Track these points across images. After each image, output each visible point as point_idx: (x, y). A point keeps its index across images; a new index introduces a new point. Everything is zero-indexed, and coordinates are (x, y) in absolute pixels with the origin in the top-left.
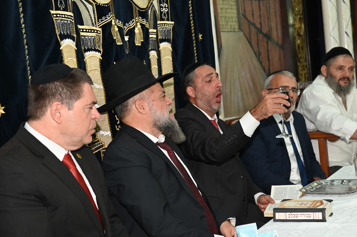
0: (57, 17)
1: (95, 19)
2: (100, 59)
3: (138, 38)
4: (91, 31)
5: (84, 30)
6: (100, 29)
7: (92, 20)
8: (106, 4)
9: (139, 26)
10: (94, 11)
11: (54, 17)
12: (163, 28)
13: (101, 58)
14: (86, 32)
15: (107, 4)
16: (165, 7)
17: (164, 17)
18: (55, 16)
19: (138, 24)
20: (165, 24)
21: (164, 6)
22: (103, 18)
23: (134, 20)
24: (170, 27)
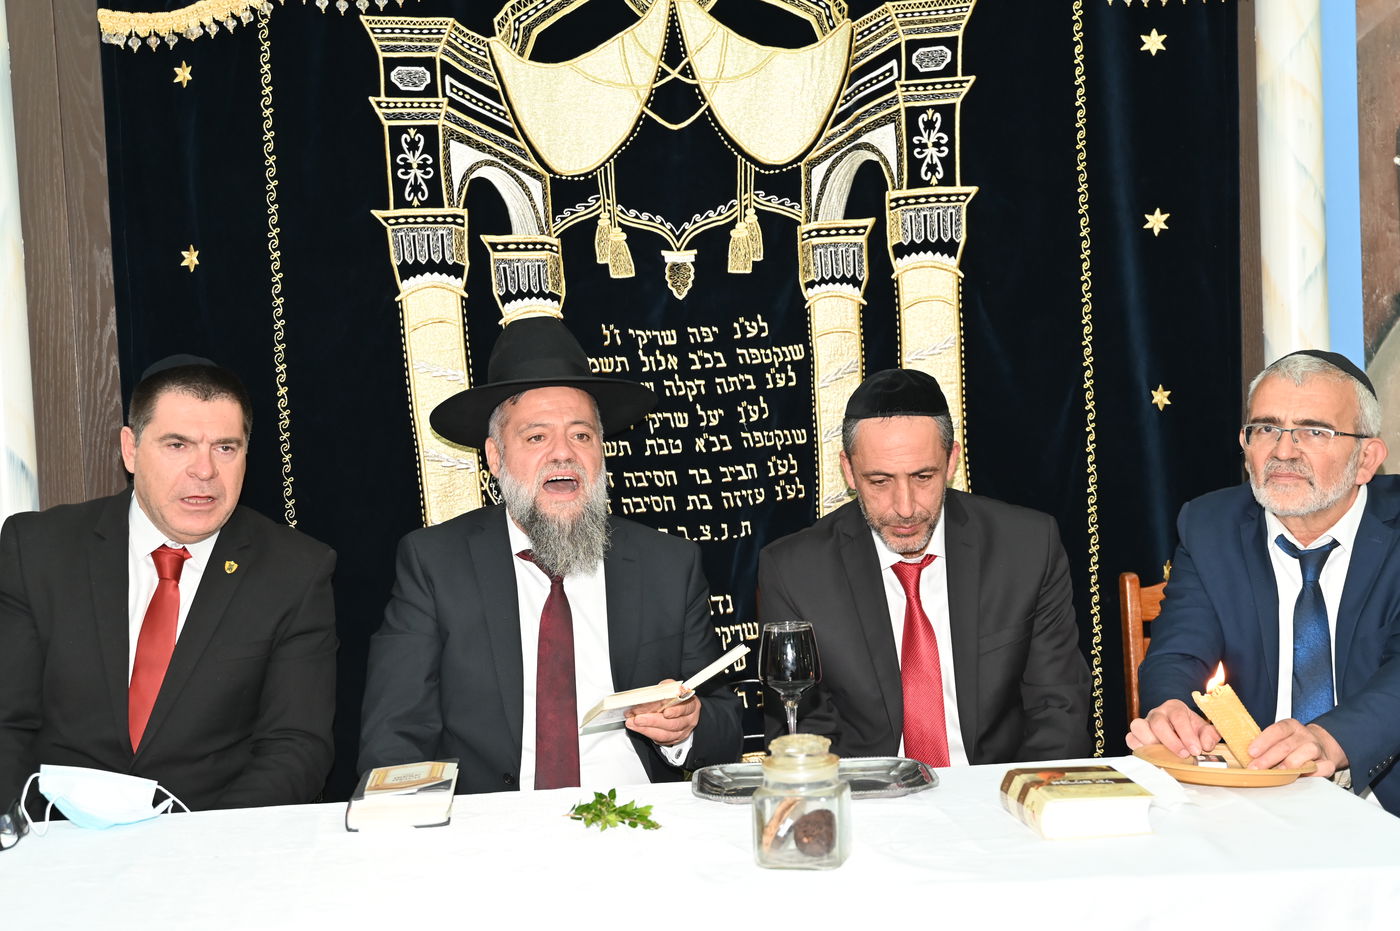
0: (397, 223)
1: (547, 217)
4: (535, 246)
5: (512, 247)
6: (557, 242)
7: (538, 219)
8: (579, 176)
9: (752, 217)
10: (545, 194)
11: (390, 225)
12: (919, 211)
14: (518, 249)
16: (937, 145)
17: (926, 175)
18: (392, 221)
20: (927, 196)
21: (934, 140)
22: (566, 212)
23: (736, 202)
24: (958, 204)
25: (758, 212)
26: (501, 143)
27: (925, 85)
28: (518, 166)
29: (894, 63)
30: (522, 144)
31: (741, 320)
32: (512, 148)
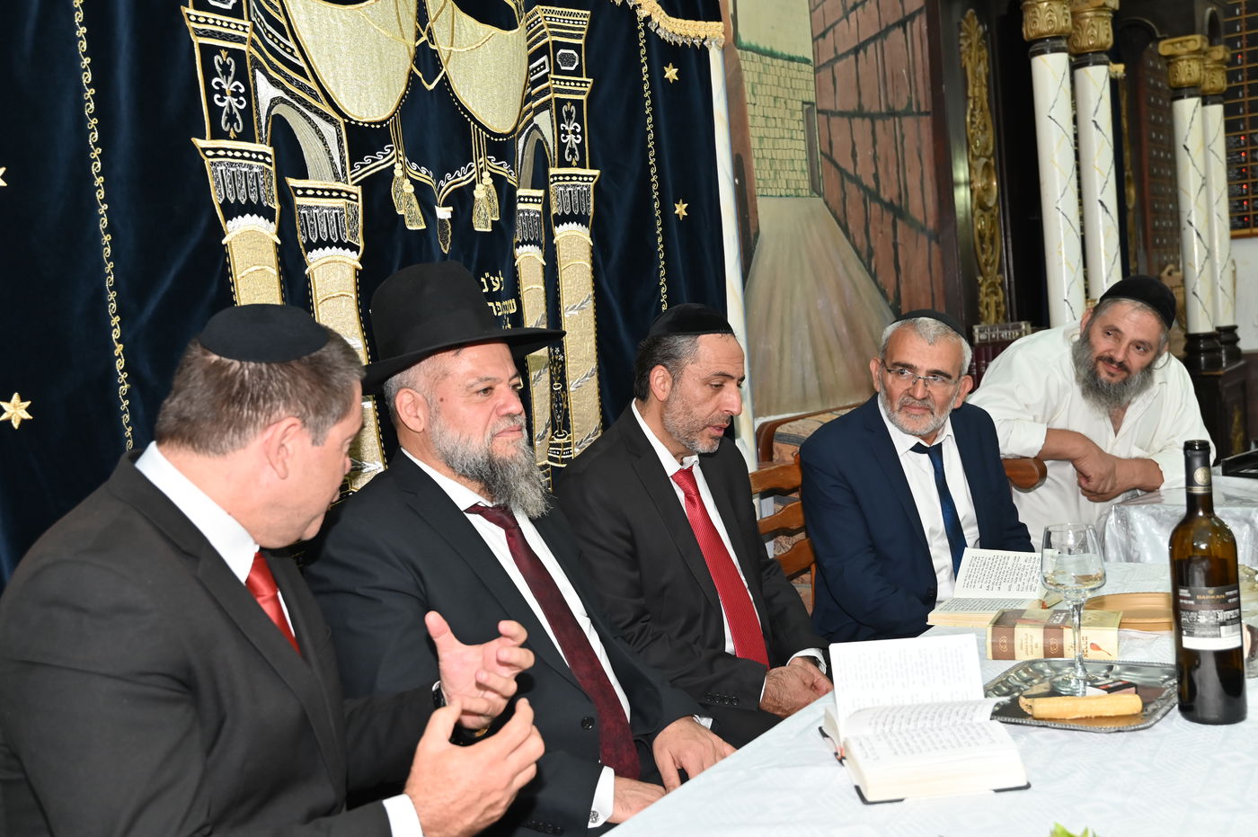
0: (216, 156)
1: (343, 162)
2: (357, 269)
3: (483, 211)
4: (331, 193)
5: (310, 192)
6: (358, 190)
7: (333, 164)
8: (375, 123)
9: (488, 180)
10: (340, 140)
11: (208, 157)
12: (566, 187)
13: (360, 267)
14: (315, 196)
15: (381, 123)
16: (574, 132)
17: (569, 157)
18: (210, 153)
19: (486, 175)
20: (571, 175)
21: (572, 128)
22: (367, 159)
23: (474, 165)
24: (588, 183)
25: (493, 175)
26: (291, 80)
27: (565, 81)
28: (310, 107)
29: (545, 58)
30: (312, 85)
31: (487, 275)
32: (302, 87)
